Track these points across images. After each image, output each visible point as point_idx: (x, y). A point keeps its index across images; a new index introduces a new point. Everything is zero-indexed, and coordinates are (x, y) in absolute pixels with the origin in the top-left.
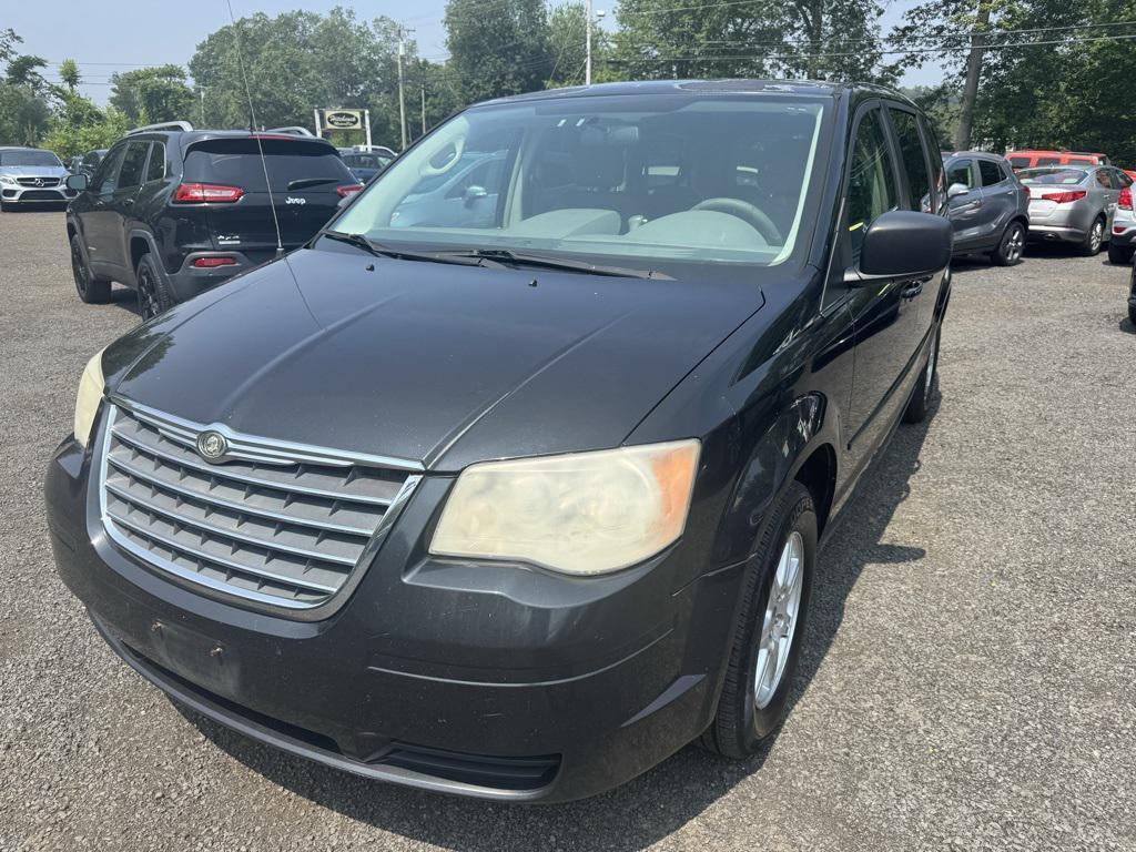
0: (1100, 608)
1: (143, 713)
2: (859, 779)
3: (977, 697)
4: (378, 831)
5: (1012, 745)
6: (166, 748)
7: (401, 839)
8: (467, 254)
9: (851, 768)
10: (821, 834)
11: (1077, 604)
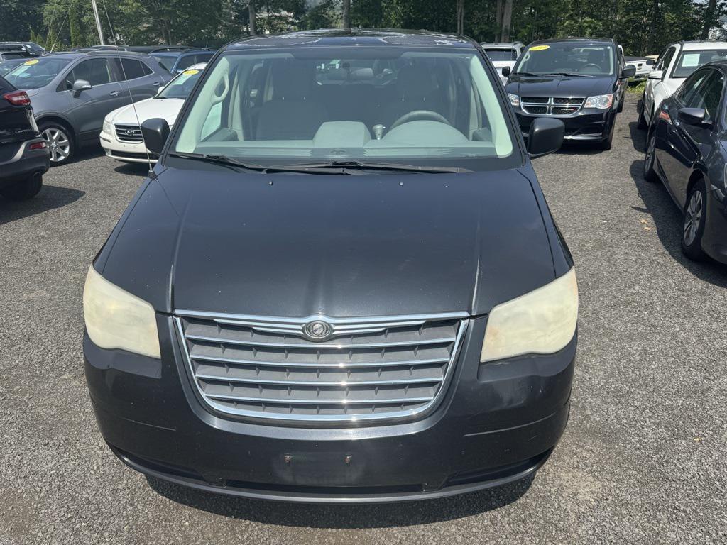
0: (602, 299)
1: (187, 523)
2: (585, 410)
3: (593, 356)
4: (406, 528)
5: (624, 374)
6: (229, 539)
7: (422, 526)
8: (324, 165)
9: (578, 407)
10: (593, 442)
11: (592, 299)
